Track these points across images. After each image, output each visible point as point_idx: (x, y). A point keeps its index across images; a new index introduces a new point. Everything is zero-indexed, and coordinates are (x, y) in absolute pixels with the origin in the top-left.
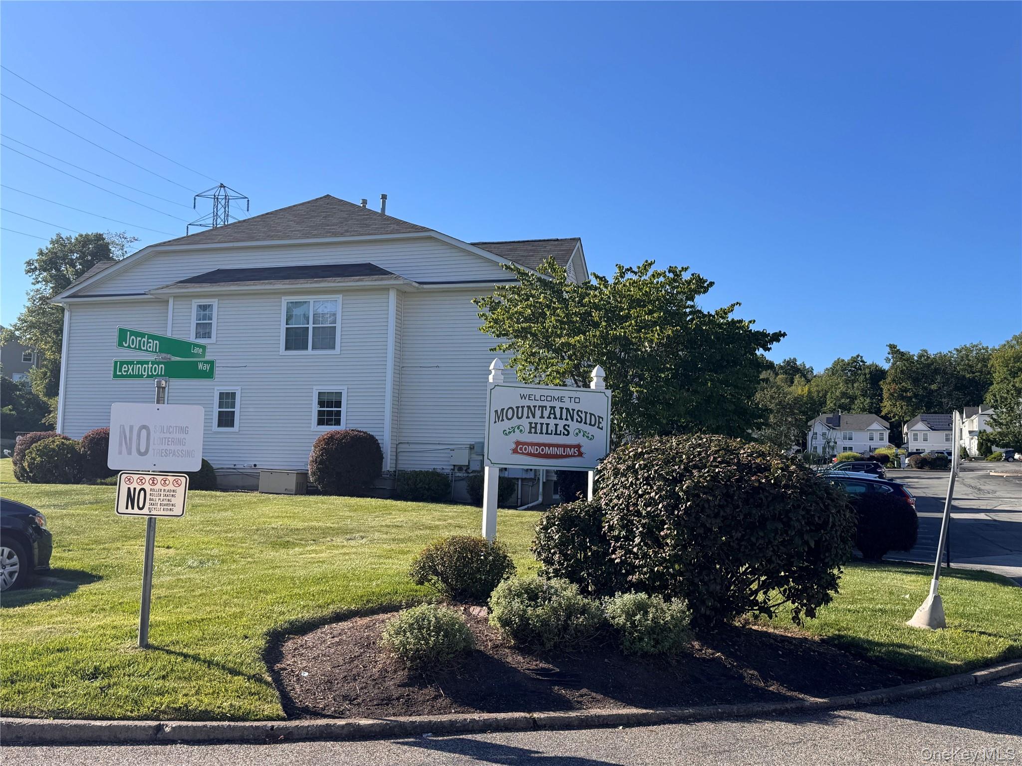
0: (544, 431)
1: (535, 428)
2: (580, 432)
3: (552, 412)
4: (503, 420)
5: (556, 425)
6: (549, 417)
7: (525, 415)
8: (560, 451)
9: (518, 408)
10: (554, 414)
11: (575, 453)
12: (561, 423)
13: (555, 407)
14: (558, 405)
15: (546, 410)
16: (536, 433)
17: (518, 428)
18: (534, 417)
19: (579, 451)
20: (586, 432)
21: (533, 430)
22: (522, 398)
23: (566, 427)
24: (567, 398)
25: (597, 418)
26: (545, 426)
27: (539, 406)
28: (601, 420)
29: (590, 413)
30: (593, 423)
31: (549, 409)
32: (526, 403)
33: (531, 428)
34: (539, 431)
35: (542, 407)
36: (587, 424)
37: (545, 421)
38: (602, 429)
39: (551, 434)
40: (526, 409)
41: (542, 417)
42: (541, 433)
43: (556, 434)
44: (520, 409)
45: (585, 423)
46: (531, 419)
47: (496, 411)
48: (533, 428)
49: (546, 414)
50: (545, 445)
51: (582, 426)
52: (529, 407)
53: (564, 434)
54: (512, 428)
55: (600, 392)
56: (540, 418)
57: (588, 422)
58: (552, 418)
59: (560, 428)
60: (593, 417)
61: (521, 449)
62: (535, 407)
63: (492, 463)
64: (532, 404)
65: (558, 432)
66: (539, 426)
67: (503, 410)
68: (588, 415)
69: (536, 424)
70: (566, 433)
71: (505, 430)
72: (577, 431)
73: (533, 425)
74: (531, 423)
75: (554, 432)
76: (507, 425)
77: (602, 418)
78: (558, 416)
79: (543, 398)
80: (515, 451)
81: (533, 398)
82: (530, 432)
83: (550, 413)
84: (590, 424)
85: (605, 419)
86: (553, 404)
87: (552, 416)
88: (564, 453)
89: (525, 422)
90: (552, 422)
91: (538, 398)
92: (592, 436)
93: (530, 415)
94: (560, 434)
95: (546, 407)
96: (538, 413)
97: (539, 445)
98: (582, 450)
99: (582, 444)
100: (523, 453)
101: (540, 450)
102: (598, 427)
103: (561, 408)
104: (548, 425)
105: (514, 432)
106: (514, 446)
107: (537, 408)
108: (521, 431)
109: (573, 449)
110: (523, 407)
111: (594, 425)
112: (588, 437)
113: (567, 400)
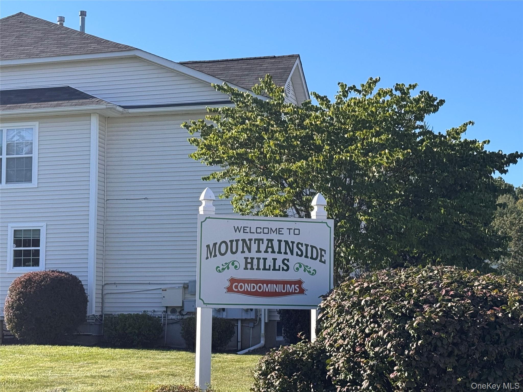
0: (261, 266)
1: (252, 263)
2: (300, 266)
3: (270, 245)
4: (215, 256)
5: (275, 260)
6: (266, 252)
7: (240, 249)
8: (278, 289)
9: (231, 241)
10: (272, 247)
11: (295, 290)
12: (280, 258)
13: (273, 240)
14: (275, 237)
15: (263, 243)
16: (252, 268)
17: (233, 264)
18: (250, 251)
19: (300, 287)
20: (307, 266)
21: (249, 266)
22: (236, 231)
23: (286, 262)
24: (285, 228)
25: (319, 251)
26: (262, 261)
27: (255, 240)
28: (323, 253)
29: (311, 246)
30: (314, 256)
31: (266, 242)
32: (241, 236)
33: (247, 263)
34: (255, 267)
35: (259, 240)
36: (308, 257)
37: (262, 255)
38: (324, 262)
39: (269, 269)
40: (240, 243)
41: (259, 251)
42: (258, 269)
43: (274, 269)
44: (234, 243)
45: (306, 257)
46: (247, 254)
47: (208, 246)
48: (249, 264)
49: (263, 247)
50: (263, 282)
51: (302, 260)
52: (244, 241)
53: (283, 269)
54: (226, 264)
55: (322, 222)
56: (257, 252)
57: (309, 255)
58: (270, 252)
59: (279, 263)
60: (314, 249)
61: (236, 287)
62: (250, 240)
63: (204, 304)
64: (247, 237)
65: (277, 267)
66: (255, 261)
67: (215, 244)
68: (309, 248)
69: (252, 259)
70: (285, 268)
71: (218, 267)
72: (298, 266)
73: (249, 260)
74: (246, 258)
75: (272, 268)
76: (220, 260)
77: (325, 251)
78: (276, 249)
79: (259, 230)
80: (230, 290)
81: (248, 230)
82: (246, 268)
83: (268, 247)
84: (312, 258)
85: (328, 252)
86: (270, 236)
87: (270, 250)
88: (284, 289)
89: (240, 258)
90: (270, 256)
91: (253, 230)
92: (314, 270)
93: (246, 249)
94: (279, 270)
95: (262, 240)
96: (254, 247)
97: (257, 282)
98: (304, 286)
99: (303, 280)
100: (238, 292)
101: (257, 288)
102: (321, 261)
103: (280, 241)
104: (265, 259)
105: (228, 268)
106: (228, 284)
107: (253, 242)
108: (236, 267)
109: (293, 286)
110: (237, 241)
111: (316, 259)
112: (309, 272)
113: (285, 231)
